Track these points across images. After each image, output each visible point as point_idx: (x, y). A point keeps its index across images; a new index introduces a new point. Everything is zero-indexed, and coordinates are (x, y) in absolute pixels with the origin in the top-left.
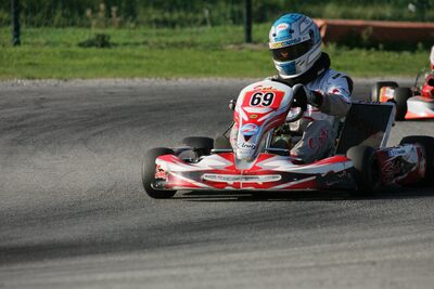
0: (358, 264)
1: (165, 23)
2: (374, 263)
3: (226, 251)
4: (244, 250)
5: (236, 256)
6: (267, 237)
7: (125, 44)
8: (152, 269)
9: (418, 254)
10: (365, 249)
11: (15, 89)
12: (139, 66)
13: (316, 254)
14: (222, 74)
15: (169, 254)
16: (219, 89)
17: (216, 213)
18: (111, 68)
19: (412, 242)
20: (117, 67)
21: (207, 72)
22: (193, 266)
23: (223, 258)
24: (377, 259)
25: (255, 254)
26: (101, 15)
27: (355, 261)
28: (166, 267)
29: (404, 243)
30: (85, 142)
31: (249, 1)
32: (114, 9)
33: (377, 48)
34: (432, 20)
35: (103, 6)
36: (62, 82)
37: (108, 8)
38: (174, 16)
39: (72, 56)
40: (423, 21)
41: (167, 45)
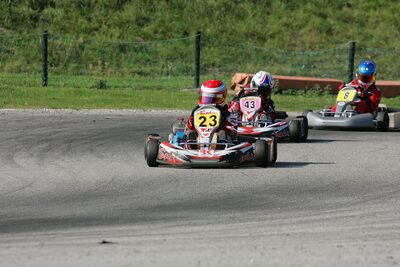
0: (278, 235)
1: (140, 73)
2: (288, 235)
3: (189, 225)
4: (201, 224)
5: (196, 228)
6: (216, 216)
7: (116, 87)
8: (141, 236)
9: (316, 229)
10: (281, 225)
11: (44, 115)
12: (124, 101)
13: (249, 228)
14: (179, 108)
15: (152, 226)
17: (181, 199)
18: (105, 103)
19: (313, 221)
20: (111, 102)
21: (170, 107)
22: (168, 234)
23: (188, 229)
24: (289, 232)
25: (208, 228)
26: (100, 68)
27: (276, 233)
28: (151, 235)
29: (306, 222)
30: (92, 151)
31: (198, 60)
32: (107, 64)
33: (281, 93)
34: (316, 76)
35: (100, 62)
36: (75, 111)
37: (103, 63)
38: (148, 69)
39: (81, 94)
40: (310, 76)
41: (144, 87)
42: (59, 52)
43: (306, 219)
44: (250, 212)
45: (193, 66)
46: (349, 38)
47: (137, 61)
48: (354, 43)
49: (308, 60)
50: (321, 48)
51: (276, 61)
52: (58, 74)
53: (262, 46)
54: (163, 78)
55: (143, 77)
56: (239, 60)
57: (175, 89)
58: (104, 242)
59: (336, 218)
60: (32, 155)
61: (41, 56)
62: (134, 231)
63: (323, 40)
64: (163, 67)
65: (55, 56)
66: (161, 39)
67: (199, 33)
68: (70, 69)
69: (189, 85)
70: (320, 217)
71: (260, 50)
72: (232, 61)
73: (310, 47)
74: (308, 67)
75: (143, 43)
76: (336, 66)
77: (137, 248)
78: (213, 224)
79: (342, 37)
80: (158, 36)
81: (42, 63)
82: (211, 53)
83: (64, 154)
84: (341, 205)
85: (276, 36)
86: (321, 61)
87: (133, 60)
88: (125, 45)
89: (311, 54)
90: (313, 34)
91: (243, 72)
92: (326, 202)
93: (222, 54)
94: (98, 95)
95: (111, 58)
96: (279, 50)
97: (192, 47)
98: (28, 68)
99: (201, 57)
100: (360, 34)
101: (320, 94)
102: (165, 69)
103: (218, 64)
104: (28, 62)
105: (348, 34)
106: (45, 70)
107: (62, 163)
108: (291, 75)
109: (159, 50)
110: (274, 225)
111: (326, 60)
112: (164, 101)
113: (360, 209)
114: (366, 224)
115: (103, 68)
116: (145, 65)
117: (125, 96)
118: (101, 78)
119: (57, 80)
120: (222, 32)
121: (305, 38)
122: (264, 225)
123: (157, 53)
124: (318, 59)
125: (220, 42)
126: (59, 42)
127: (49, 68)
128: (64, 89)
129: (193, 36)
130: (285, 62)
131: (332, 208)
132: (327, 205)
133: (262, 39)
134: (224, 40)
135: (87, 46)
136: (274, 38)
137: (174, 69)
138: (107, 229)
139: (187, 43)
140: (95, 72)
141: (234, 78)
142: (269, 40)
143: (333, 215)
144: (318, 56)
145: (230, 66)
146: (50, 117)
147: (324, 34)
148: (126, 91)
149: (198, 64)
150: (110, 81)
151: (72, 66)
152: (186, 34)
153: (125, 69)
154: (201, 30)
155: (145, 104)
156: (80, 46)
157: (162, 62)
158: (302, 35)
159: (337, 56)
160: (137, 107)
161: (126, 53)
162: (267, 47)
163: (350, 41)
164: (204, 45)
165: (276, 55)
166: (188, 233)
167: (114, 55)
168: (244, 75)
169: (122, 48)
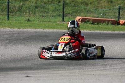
1: (43, 16)
2: (94, 75)
3: (58, 70)
4: (63, 70)
5: (61, 72)
6: (68, 68)
7: (34, 21)
8: (40, 74)
9: (104, 73)
10: (91, 71)
11: (7, 30)
13: (80, 72)
14: (56, 29)
15: (45, 71)
16: (56, 32)
18: (30, 27)
19: (103, 70)
20: (32, 26)
21: (53, 28)
22: (51, 74)
23: (58, 72)
24: (94, 74)
25: (65, 72)
26: (28, 14)
27: (89, 74)
28: (44, 74)
30: (24, 44)
31: (63, 11)
32: (31, 12)
33: (93, 24)
34: (106, 18)
35: (28, 12)
36: (18, 29)
37: (29, 12)
38: (45, 15)
39: (21, 23)
40: (104, 18)
41: (44, 21)
42: (14, 8)
43: (101, 69)
44: (80, 66)
45: (62, 14)
46: (118, 4)
47: (41, 12)
48: (120, 6)
49: (103, 12)
50: (108, 8)
51: (92, 12)
52: (13, 16)
53: (87, 7)
54: (51, 18)
55: (43, 18)
56: (78, 12)
57: (55, 22)
58: (27, 76)
59: (111, 69)
60: (2, 45)
61: (7, 9)
62: (39, 72)
63: (109, 5)
64: (51, 14)
65: (12, 9)
66: (50, 4)
67: (64, 2)
68: (17, 14)
69: (60, 21)
70: (106, 68)
71: (86, 9)
72: (76, 12)
73: (104, 8)
74: (103, 15)
75: (44, 5)
76: (114, 14)
77: (39, 79)
78: (67, 70)
79: (116, 4)
80: (49, 3)
81: (7, 12)
82: (68, 9)
83: (14, 45)
84: (113, 64)
85: (92, 3)
86: (108, 13)
87: (40, 11)
88: (37, 6)
89: (104, 10)
90: (105, 3)
91: (80, 16)
92: (108, 63)
93: (72, 10)
94: (27, 24)
95: (32, 10)
96: (93, 8)
97: (62, 7)
98: (2, 13)
99: (65, 11)
100: (122, 3)
101: (107, 25)
102: (52, 15)
103: (71, 13)
104: (2, 12)
105: (118, 3)
106: (8, 14)
107: (13, 48)
108: (97, 17)
109: (49, 8)
110: (89, 71)
111: (110, 12)
112: (51, 26)
113: (120, 66)
114: (122, 71)
115: (29, 14)
116: (45, 13)
117: (37, 24)
118: (28, 18)
119: (12, 18)
120: (73, 2)
121: (102, 4)
122: (85, 71)
123: (49, 9)
124: (107, 12)
125: (72, 5)
126: (13, 4)
127: (9, 13)
128: (15, 21)
129: (62, 3)
130: (95, 13)
131: (110, 65)
132: (108, 64)
133: (87, 4)
134: (73, 5)
135: (23, 6)
136: (91, 4)
137: (55, 15)
138: (29, 71)
139: (60, 6)
140: (26, 16)
141: (76, 18)
142: (89, 5)
143: (110, 68)
144: (107, 10)
145: (75, 14)
146: (10, 31)
147: (109, 3)
148: (37, 22)
149: (63, 13)
150: (32, 18)
151: (18, 13)
152: (59, 2)
153: (37, 15)
154: (65, 1)
155: (44, 27)
156: (21, 6)
157: (50, 12)
158: (101, 3)
159: (114, 11)
160: (41, 28)
161: (37, 9)
162: (89, 7)
163: (119, 5)
164: (66, 6)
165: (92, 10)
166: (58, 73)
167: (33, 9)
168: (80, 17)
169: (36, 7)
